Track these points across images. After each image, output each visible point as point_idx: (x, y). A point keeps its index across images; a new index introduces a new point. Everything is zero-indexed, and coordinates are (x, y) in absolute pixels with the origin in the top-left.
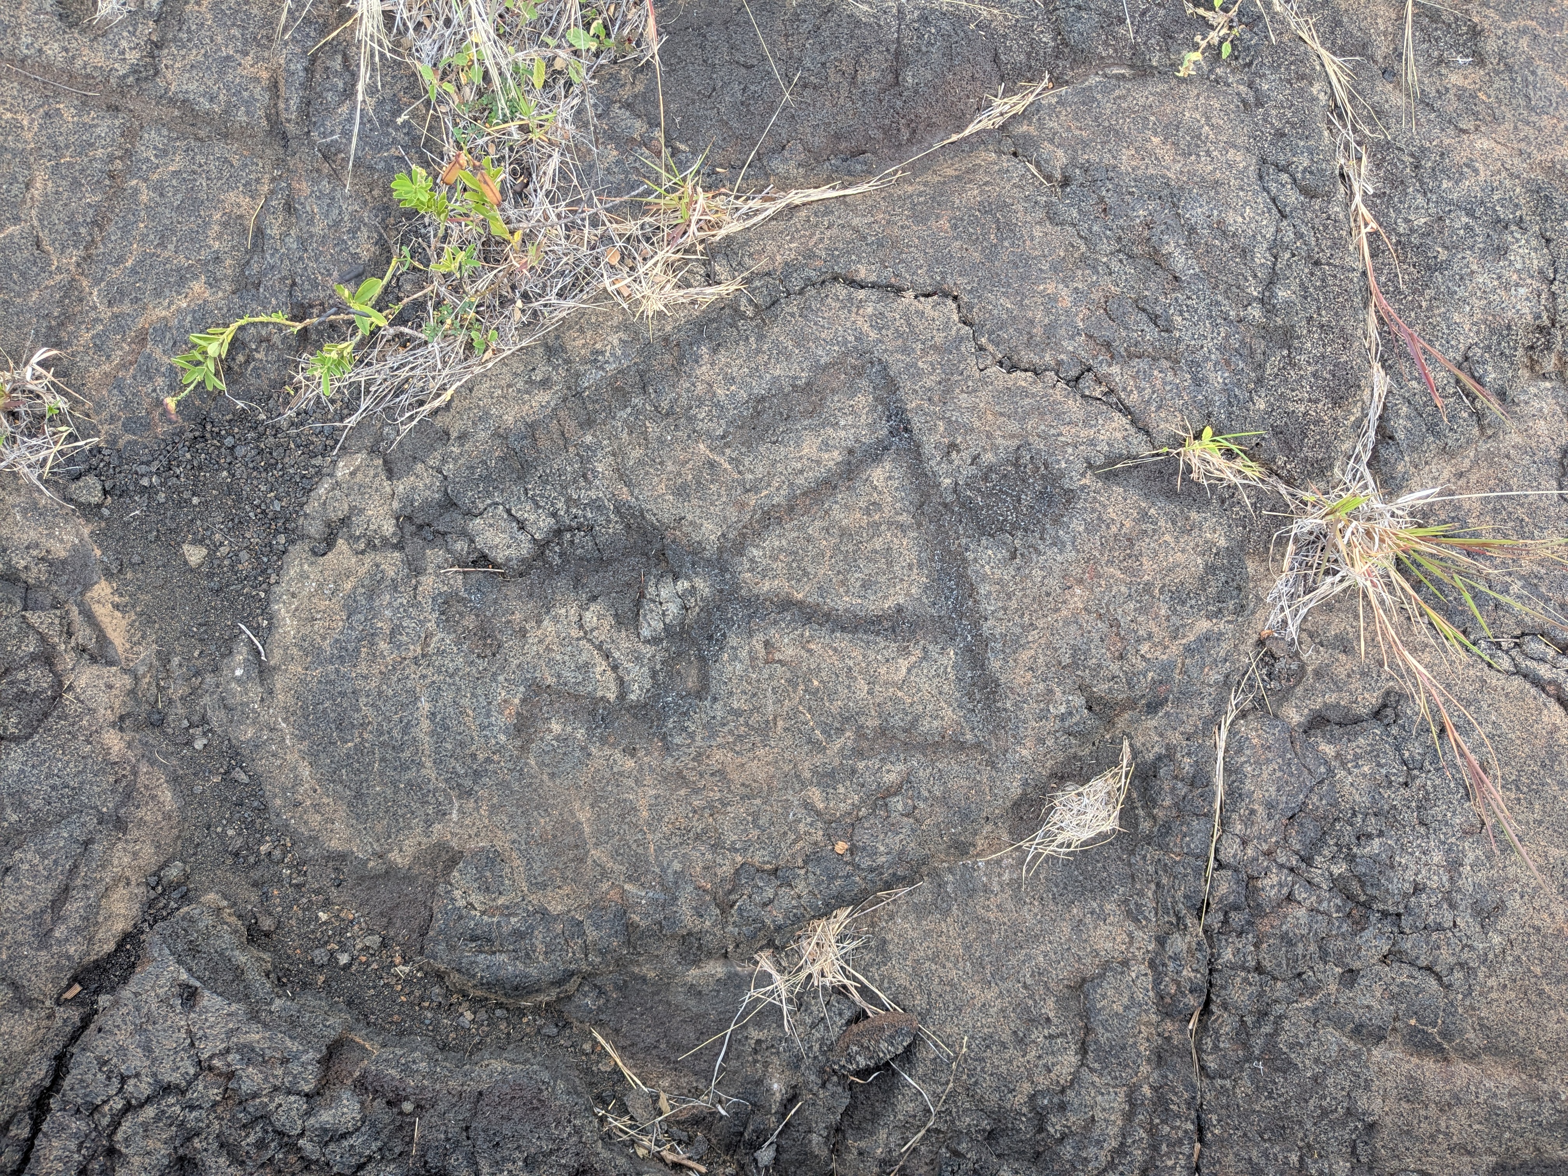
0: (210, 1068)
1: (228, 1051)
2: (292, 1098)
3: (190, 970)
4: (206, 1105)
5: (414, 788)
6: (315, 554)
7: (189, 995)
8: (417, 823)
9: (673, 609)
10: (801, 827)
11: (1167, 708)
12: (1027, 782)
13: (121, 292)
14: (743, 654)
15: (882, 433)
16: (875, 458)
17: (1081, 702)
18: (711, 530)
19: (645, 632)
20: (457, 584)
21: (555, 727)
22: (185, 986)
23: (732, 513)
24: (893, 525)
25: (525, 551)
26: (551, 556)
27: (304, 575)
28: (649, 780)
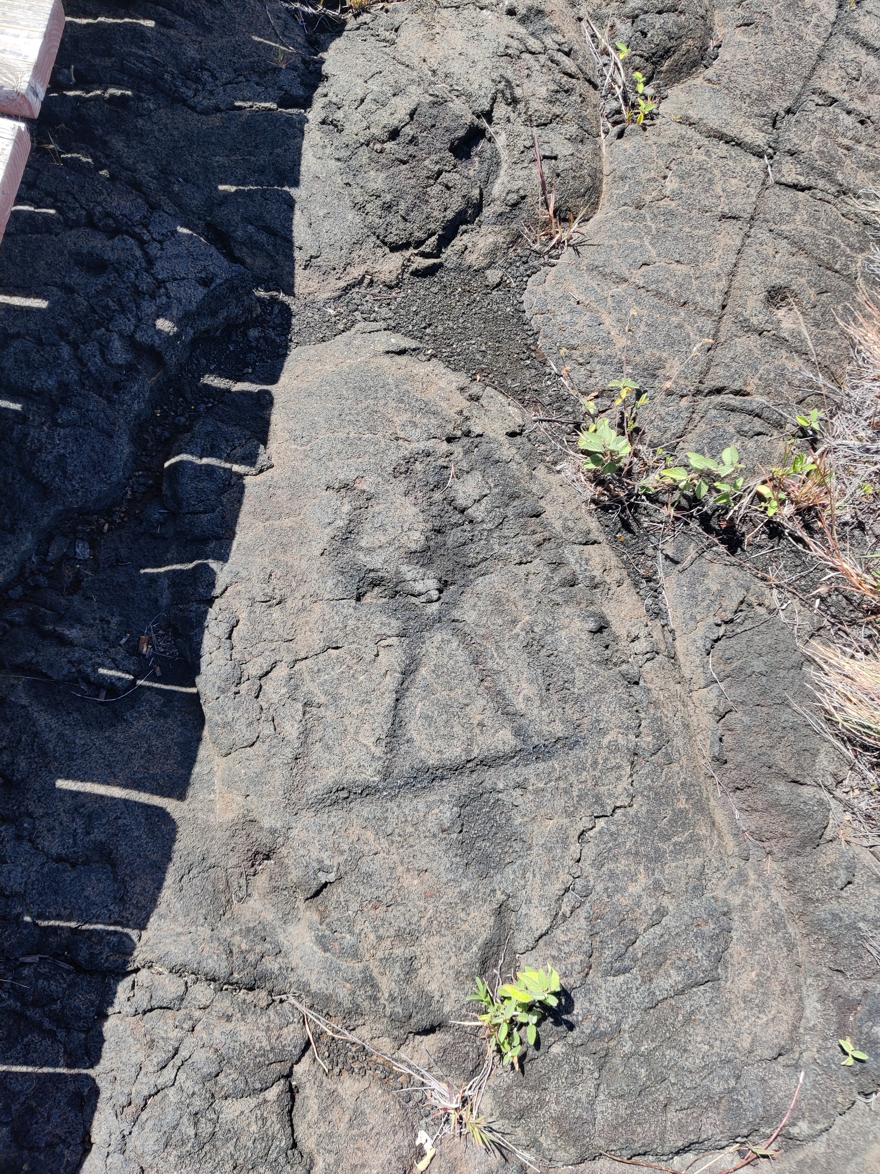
0: (159, 288)
1: (169, 297)
2: (132, 328)
3: (221, 284)
4: (137, 282)
5: (314, 425)
6: (462, 389)
7: (205, 282)
8: (291, 425)
9: (419, 587)
10: (260, 660)
11: (320, 954)
12: (273, 831)
13: (619, 302)
14: (385, 630)
15: (535, 740)
16: (518, 733)
17: (331, 877)
18: (471, 617)
19: (404, 568)
20: (441, 462)
21: (346, 508)
22: (212, 280)
23: (482, 631)
24: (471, 741)
25: (461, 502)
26: (457, 518)
27: (450, 383)
28: (304, 564)
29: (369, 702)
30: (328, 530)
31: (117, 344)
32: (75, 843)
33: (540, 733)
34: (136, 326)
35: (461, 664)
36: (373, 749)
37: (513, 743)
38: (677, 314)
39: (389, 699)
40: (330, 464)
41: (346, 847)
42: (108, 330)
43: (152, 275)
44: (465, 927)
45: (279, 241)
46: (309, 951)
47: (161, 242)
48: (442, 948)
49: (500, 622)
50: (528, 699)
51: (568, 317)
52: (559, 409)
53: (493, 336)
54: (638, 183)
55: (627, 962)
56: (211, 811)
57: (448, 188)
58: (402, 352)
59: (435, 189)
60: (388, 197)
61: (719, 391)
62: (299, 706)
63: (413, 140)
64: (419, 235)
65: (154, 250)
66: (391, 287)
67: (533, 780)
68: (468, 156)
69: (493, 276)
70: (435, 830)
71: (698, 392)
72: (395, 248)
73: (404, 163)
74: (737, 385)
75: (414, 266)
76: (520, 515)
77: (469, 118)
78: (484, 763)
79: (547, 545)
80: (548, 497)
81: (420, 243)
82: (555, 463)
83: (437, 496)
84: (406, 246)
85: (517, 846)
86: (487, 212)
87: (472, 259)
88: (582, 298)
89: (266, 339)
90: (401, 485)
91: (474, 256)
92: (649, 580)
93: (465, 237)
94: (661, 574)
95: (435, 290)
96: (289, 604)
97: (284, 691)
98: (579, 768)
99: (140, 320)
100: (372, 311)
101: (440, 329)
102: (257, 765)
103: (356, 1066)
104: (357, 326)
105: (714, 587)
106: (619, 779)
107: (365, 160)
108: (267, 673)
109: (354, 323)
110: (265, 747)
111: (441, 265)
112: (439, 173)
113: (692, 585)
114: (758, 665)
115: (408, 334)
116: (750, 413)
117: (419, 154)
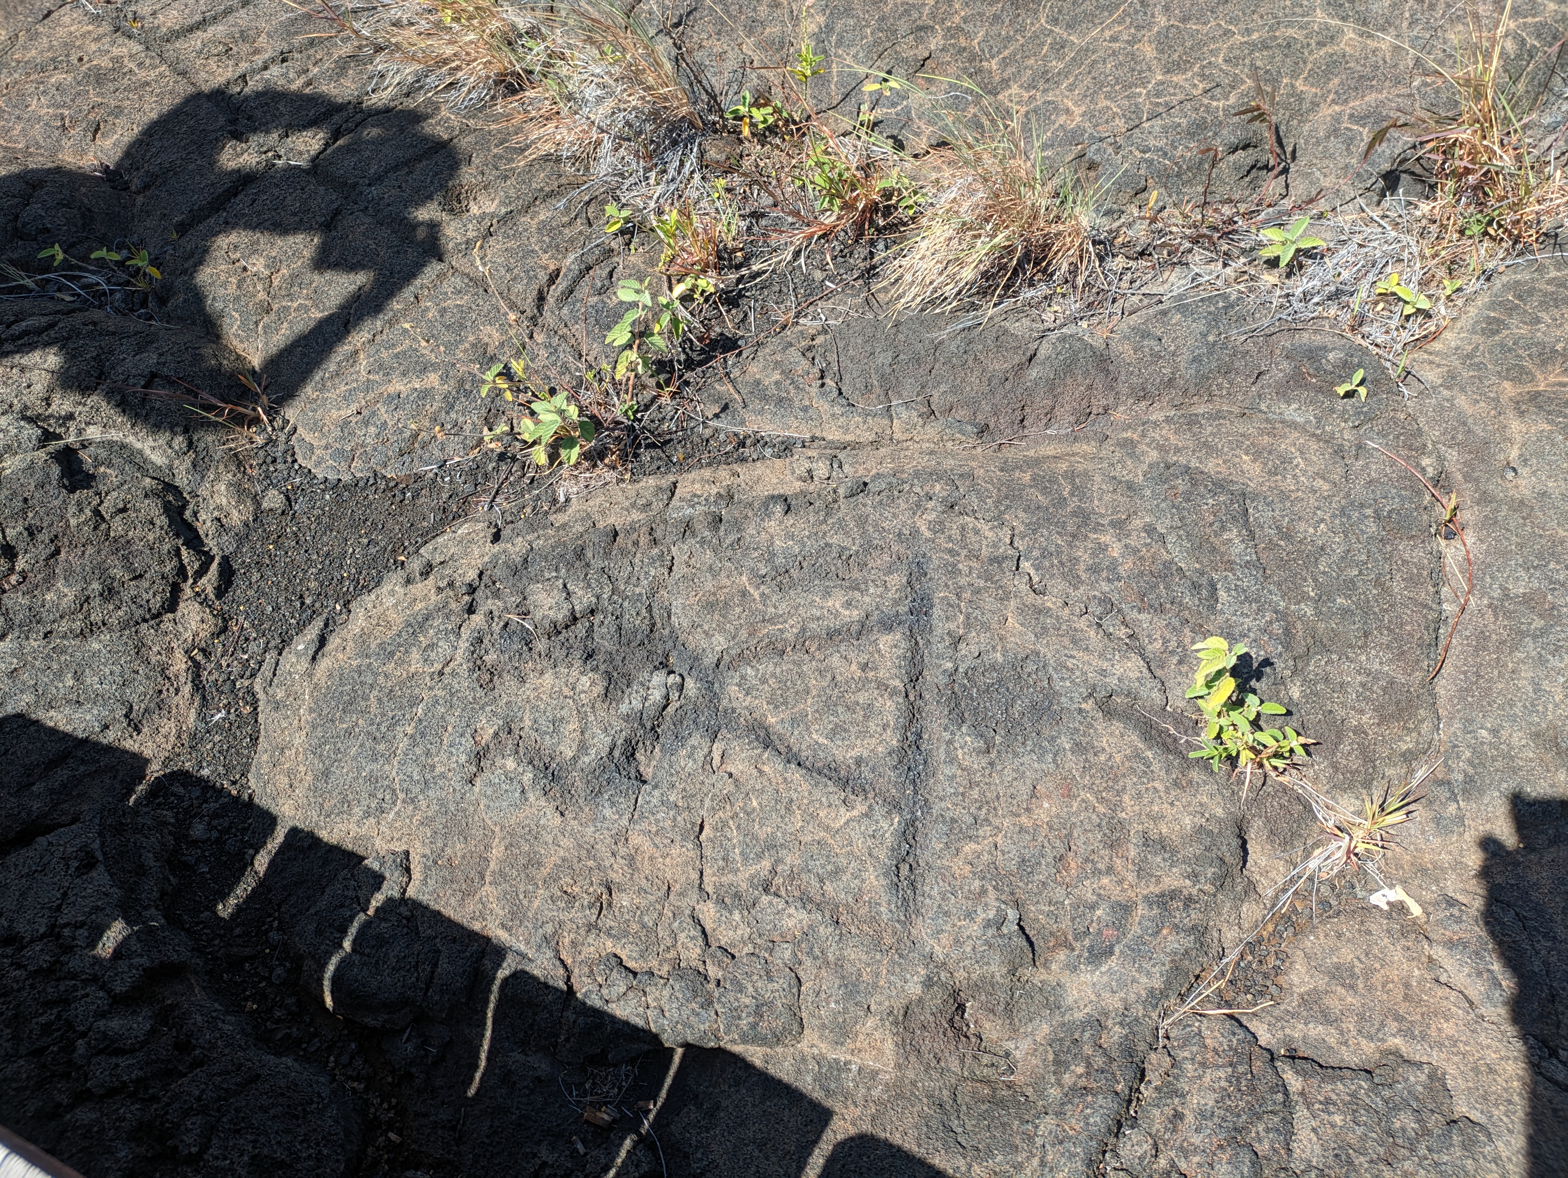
0: (59, 936)
1: (83, 924)
2: (101, 994)
3: (103, 844)
4: (31, 968)
5: (372, 779)
6: (408, 581)
7: (88, 863)
8: (358, 811)
9: (657, 696)
10: (682, 937)
11: (1113, 962)
12: (928, 983)
13: (380, 367)
14: (700, 755)
15: (903, 609)
16: (887, 626)
17: (1012, 914)
18: (720, 642)
19: (624, 708)
20: (497, 628)
21: (510, 764)
22: (90, 854)
23: (744, 634)
24: (882, 686)
25: (561, 616)
26: (580, 629)
27: (392, 593)
28: (566, 842)
29: (792, 801)
30: (531, 797)
31: (115, 1024)
33: (896, 602)
34: (102, 988)
35: (778, 670)
36: (855, 813)
37: (898, 636)
38: (427, 309)
39: (796, 775)
40: (439, 769)
41: (977, 883)
42: (84, 1035)
43: (32, 941)
45: (80, 753)
46: (1105, 978)
48: (1139, 795)
49: (738, 610)
50: (848, 604)
51: (372, 430)
52: (486, 476)
53: (355, 525)
55: (1204, 581)
56: (874, 1074)
57: (124, 510)
58: (322, 641)
59: (117, 526)
60: (96, 586)
61: (541, 298)
62: (765, 899)
63: (31, 532)
64: (169, 567)
66: (224, 629)
67: (952, 626)
68: (93, 477)
69: (273, 500)
70: (984, 761)
71: (533, 318)
72: (172, 605)
73: (57, 552)
74: (543, 277)
75: (210, 590)
76: (607, 554)
77: (42, 455)
78: (914, 679)
79: (658, 534)
80: (596, 516)
81: (182, 571)
82: (555, 501)
83: (541, 645)
84: (176, 590)
85: (1031, 667)
86: (182, 480)
87: (236, 518)
88: (354, 407)
89: (215, 815)
90: (509, 682)
91: (235, 513)
92: (742, 444)
93: (202, 516)
94: (741, 431)
95: (256, 576)
96: (615, 877)
97: (737, 916)
98: (953, 571)
99: (95, 979)
100: (245, 664)
101: (313, 585)
102: (830, 982)
104: (257, 688)
105: (777, 376)
106: (977, 532)
107: (25, 601)
108: (704, 932)
109: (250, 691)
110: (808, 962)
111: (225, 560)
112: (97, 512)
113: (765, 398)
115: (301, 627)
116: (582, 275)
117: (54, 530)
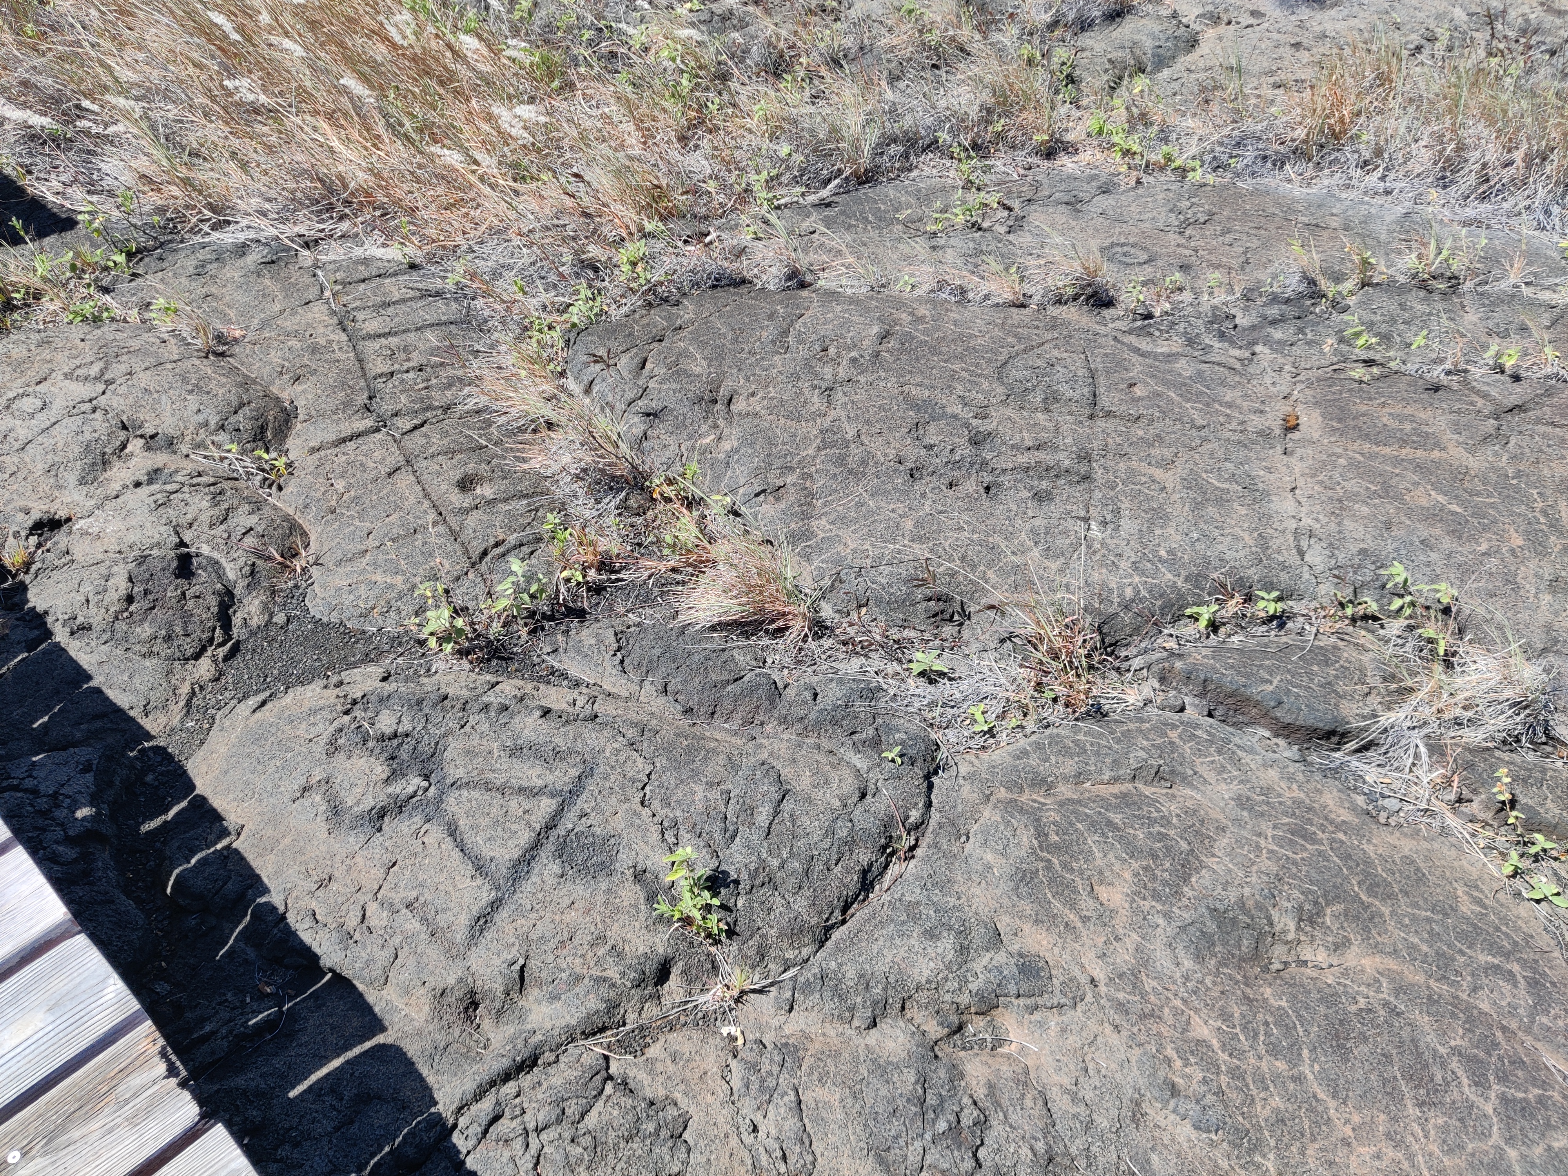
0: (57, 798)
1: (70, 797)
2: (62, 833)
3: (98, 764)
5: (247, 783)
6: (326, 687)
7: (87, 769)
8: (231, 796)
9: (411, 789)
10: (351, 914)
11: (558, 1005)
12: (460, 980)
13: (375, 564)
14: (414, 828)
15: (566, 789)
16: (552, 796)
17: (521, 962)
18: (460, 773)
19: (390, 790)
20: (353, 726)
21: (318, 798)
22: (90, 765)
23: (475, 773)
24: (529, 825)
25: (388, 731)
26: (395, 742)
27: (313, 690)
28: (322, 847)
29: (446, 866)
30: (319, 819)
32: (339, 1112)
33: (565, 784)
34: (64, 830)
35: (481, 798)
36: (475, 884)
37: (555, 802)
38: (416, 540)
39: (457, 854)
40: (282, 789)
41: (512, 940)
43: (43, 796)
44: (625, 903)
46: (550, 1011)
47: (30, 776)
48: (624, 926)
49: (481, 760)
50: (540, 776)
51: (352, 597)
52: (400, 644)
53: (315, 647)
54: (319, 500)
55: (731, 828)
56: (412, 1020)
57: (198, 597)
58: (264, 703)
59: (190, 605)
60: (163, 632)
61: (485, 553)
62: (404, 910)
63: (146, 592)
64: (205, 635)
65: (29, 783)
66: (217, 680)
67: (586, 806)
68: (193, 574)
69: (280, 618)
70: (556, 880)
71: (474, 564)
72: (197, 656)
73: (154, 608)
74: (492, 541)
75: (221, 656)
76: (434, 706)
77: (172, 553)
78: (550, 827)
79: (468, 707)
80: (443, 686)
81: (211, 640)
82: (429, 670)
83: (371, 744)
84: (203, 649)
85: (612, 841)
86: (238, 592)
87: (254, 622)
88: (349, 581)
89: (162, 774)
90: (341, 757)
91: (256, 619)
92: (553, 674)
93: (238, 614)
94: (557, 665)
95: (249, 657)
96: (336, 874)
97: (385, 914)
98: (607, 777)
99: (62, 825)
100: (218, 702)
101: (275, 672)
102: (412, 962)
103: (648, 1040)
104: (218, 717)
105: (593, 641)
106: (634, 762)
107: (125, 628)
108: (364, 916)
109: (213, 717)
110: (406, 948)
111: (238, 642)
112: (183, 594)
113: (579, 652)
114: (657, 651)
115: (257, 692)
116: (515, 547)
117: (159, 595)
